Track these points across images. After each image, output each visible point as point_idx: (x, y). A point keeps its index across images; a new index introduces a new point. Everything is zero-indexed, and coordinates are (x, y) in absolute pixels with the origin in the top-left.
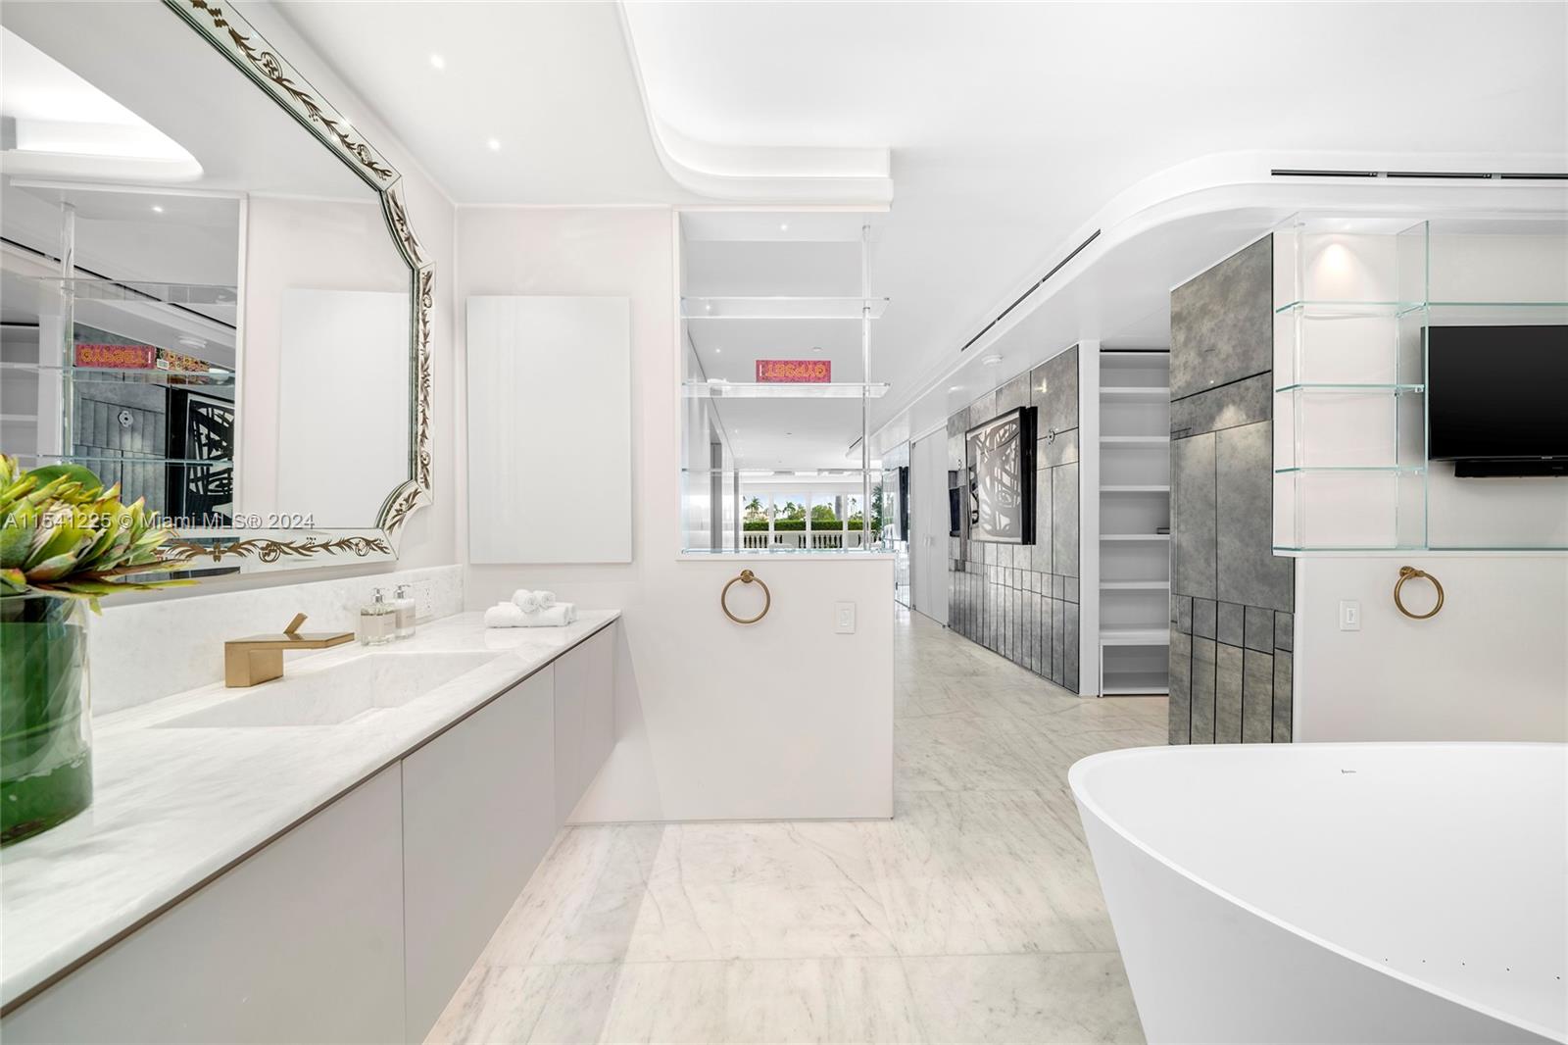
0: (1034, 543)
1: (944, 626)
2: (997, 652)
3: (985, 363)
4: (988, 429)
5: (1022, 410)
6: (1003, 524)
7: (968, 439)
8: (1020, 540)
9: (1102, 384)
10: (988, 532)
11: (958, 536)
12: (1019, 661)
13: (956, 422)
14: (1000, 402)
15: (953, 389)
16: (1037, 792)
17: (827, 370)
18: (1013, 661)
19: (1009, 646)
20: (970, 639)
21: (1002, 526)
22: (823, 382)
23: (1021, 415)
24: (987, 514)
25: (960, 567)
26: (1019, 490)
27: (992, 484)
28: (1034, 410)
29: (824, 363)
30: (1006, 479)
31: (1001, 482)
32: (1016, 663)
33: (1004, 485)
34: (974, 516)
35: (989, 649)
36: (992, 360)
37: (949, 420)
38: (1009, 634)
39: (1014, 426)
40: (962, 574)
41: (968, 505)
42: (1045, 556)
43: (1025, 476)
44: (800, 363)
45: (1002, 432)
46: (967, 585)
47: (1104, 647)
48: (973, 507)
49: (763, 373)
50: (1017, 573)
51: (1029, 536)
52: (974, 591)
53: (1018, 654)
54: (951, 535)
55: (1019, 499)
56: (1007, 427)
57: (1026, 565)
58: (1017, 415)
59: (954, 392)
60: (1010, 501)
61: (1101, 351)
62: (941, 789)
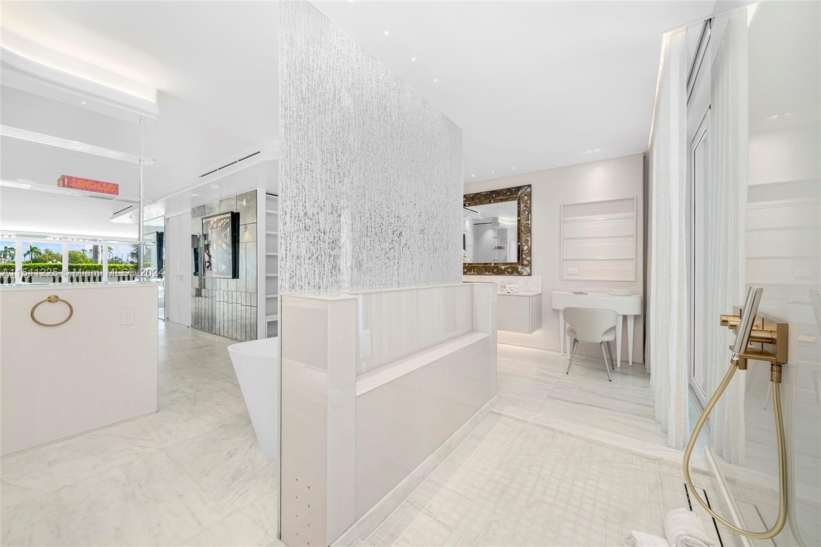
0: (238, 278)
1: (189, 327)
2: (220, 335)
3: (212, 187)
4: (215, 219)
5: (232, 213)
6: (223, 269)
7: (204, 222)
8: (231, 276)
9: (267, 208)
10: (215, 273)
11: (198, 275)
12: (231, 337)
13: (196, 211)
14: (221, 206)
15: (194, 195)
16: (232, 383)
17: (116, 189)
18: (228, 337)
19: (226, 330)
20: (205, 331)
21: (223, 270)
22: (113, 194)
23: (232, 215)
24: (215, 264)
25: (198, 293)
26: (231, 252)
27: (217, 249)
28: (238, 214)
29: (114, 185)
30: (224, 246)
31: (221, 247)
32: (230, 338)
33: (223, 249)
34: (207, 264)
35: (216, 334)
36: (217, 187)
37: (192, 209)
38: (226, 325)
39: (229, 220)
40: (200, 298)
41: (204, 258)
42: (243, 284)
43: (234, 245)
44: (97, 182)
45: (222, 222)
46: (203, 302)
47: (268, 322)
48: (207, 259)
49: (68, 183)
50: (230, 293)
51: (235, 275)
52: (207, 306)
53: (230, 334)
54: (195, 274)
55: (231, 256)
56: (225, 220)
57: (234, 289)
58: (230, 215)
59: (194, 196)
60: (226, 257)
61: (266, 194)
62: (185, 394)
